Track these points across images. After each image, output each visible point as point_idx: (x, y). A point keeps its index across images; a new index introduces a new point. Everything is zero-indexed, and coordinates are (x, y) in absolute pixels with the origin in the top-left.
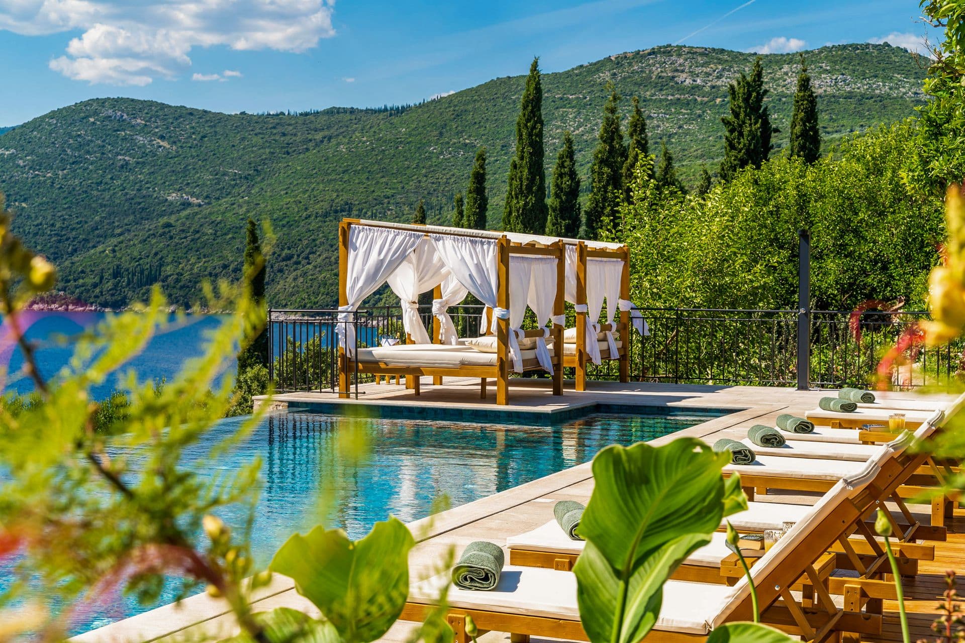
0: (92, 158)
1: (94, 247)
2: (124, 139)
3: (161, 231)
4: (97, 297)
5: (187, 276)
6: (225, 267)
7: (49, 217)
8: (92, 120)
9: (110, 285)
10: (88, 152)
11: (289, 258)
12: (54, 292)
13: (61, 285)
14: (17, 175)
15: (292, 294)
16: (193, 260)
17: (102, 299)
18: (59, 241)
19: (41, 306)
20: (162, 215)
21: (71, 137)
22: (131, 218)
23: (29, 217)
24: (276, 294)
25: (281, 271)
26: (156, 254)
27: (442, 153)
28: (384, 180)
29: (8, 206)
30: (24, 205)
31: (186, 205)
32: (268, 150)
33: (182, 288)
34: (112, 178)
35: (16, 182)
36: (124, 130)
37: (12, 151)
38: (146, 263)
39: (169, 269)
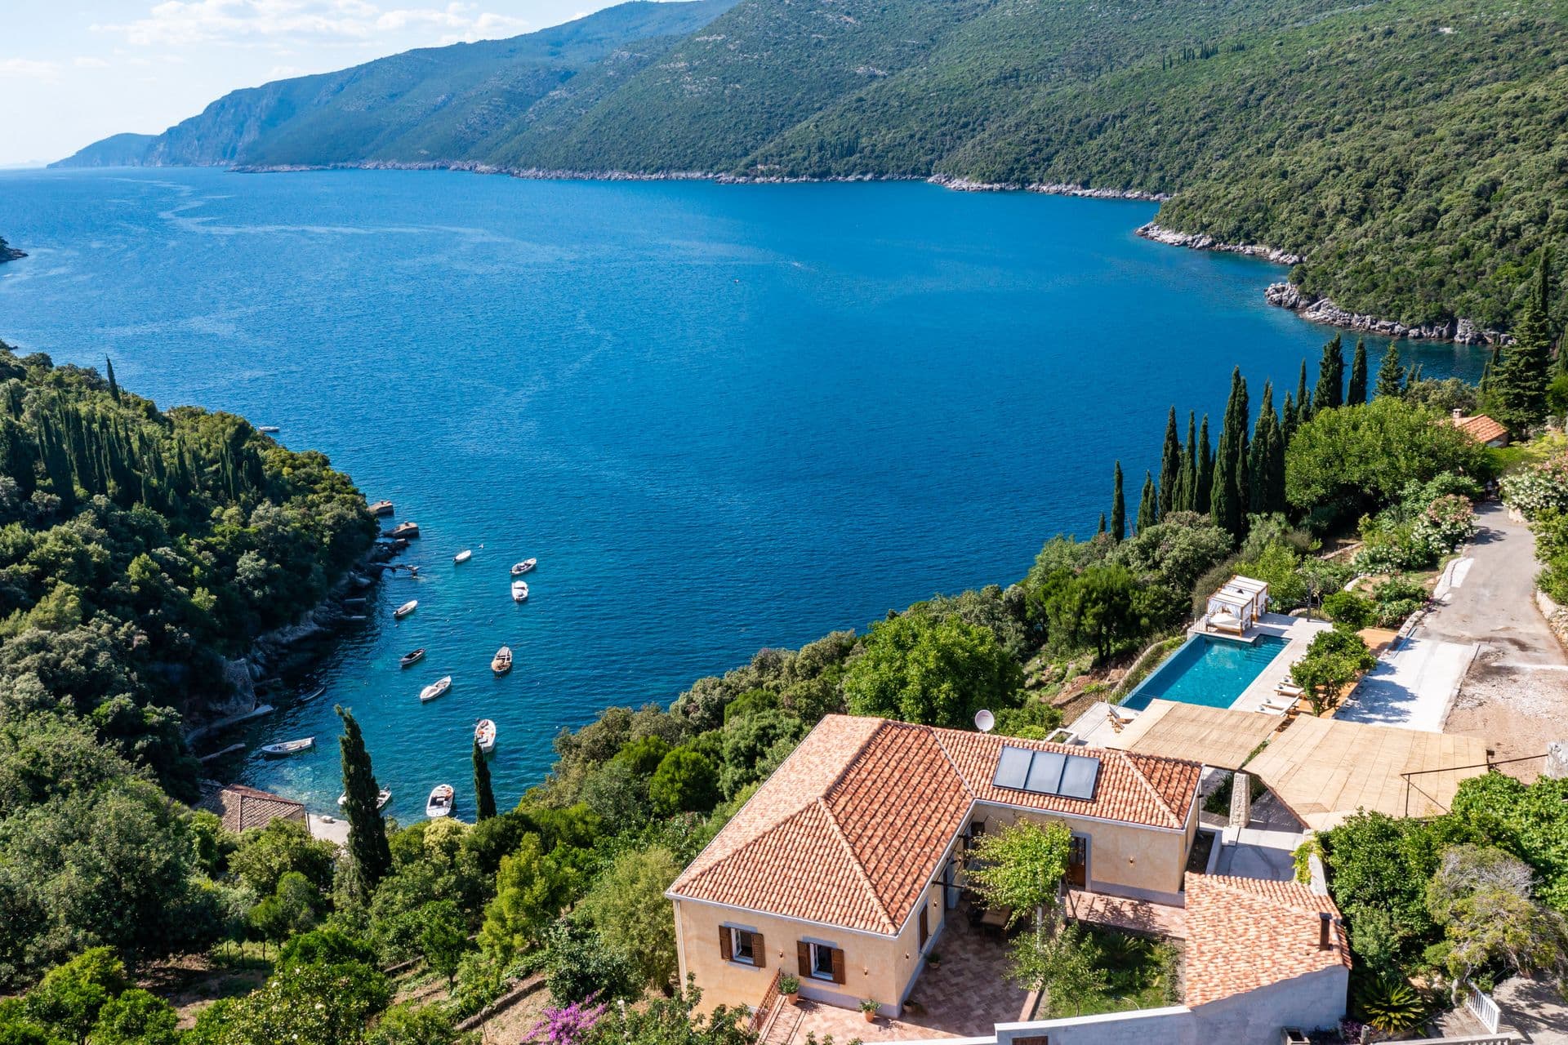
0: (789, 38)
1: (799, 121)
2: (816, 18)
3: (855, 105)
4: (806, 169)
5: (880, 147)
6: (912, 136)
7: (759, 96)
9: (816, 158)
10: (787, 33)
11: (966, 125)
12: (772, 166)
13: (776, 160)
14: (730, 59)
15: (973, 164)
16: (883, 132)
17: (811, 171)
18: (770, 118)
19: (762, 179)
20: (853, 87)
21: (771, 20)
22: (827, 92)
23: (743, 97)
24: (957, 163)
25: (960, 138)
26: (852, 127)
27: (1100, 12)
28: (1046, 43)
29: (725, 88)
30: (738, 86)
31: (873, 77)
32: (941, 19)
33: (877, 157)
34: (808, 56)
35: (729, 66)
36: (815, 9)
37: (723, 36)
38: (847, 136)
39: (864, 141)
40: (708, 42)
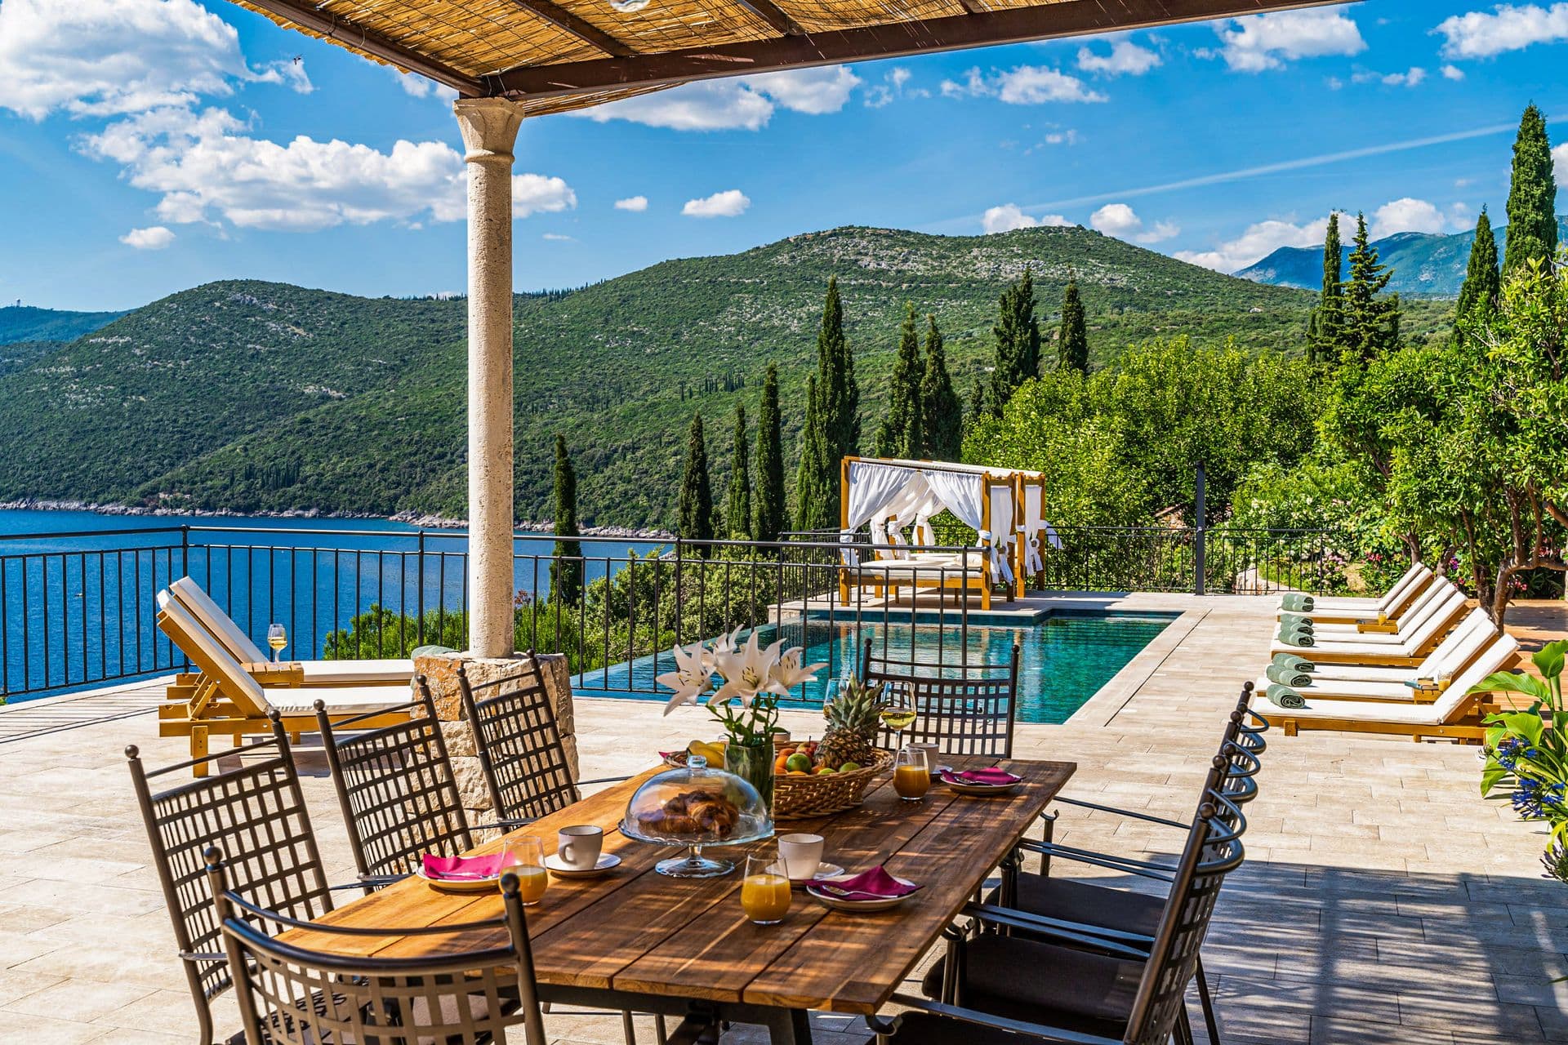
0: (218, 347)
1: (223, 445)
2: (255, 326)
3: (298, 427)
4: (227, 500)
5: (328, 477)
6: (371, 466)
7: (171, 412)
8: (217, 304)
9: (242, 487)
10: (214, 340)
11: (442, 456)
12: (179, 495)
13: (186, 487)
14: (133, 366)
15: (447, 496)
16: (334, 460)
17: (233, 503)
18: (183, 439)
19: (164, 511)
20: (298, 409)
21: (194, 323)
22: (264, 413)
23: (148, 412)
24: (429, 496)
25: (433, 470)
26: (293, 453)
27: (607, 342)
28: (545, 371)
29: (124, 400)
30: (142, 398)
31: (326, 398)
32: (415, 338)
33: (323, 489)
34: (241, 369)
35: (133, 373)
36: (254, 316)
37: (128, 338)
38: (283, 463)
39: (308, 470)
40: (105, 345)
